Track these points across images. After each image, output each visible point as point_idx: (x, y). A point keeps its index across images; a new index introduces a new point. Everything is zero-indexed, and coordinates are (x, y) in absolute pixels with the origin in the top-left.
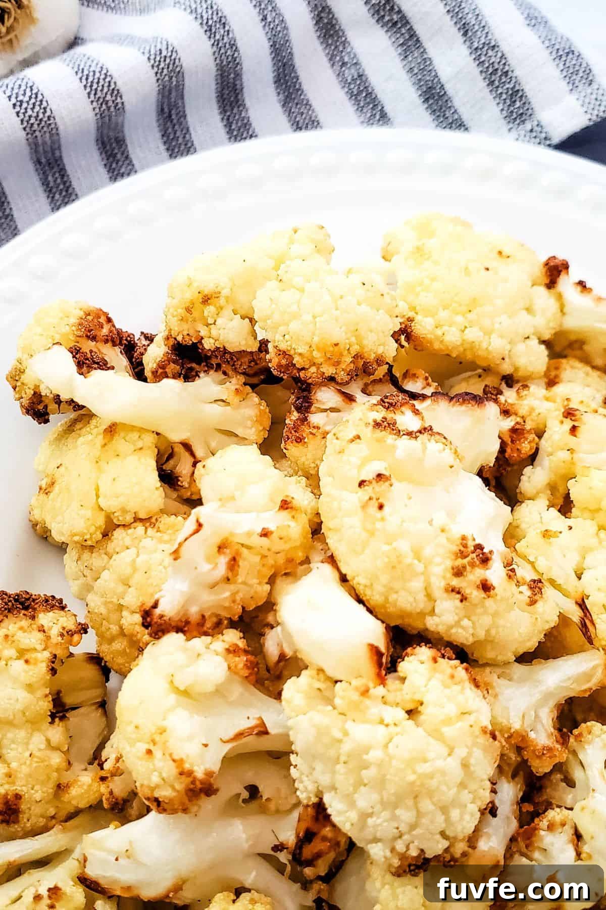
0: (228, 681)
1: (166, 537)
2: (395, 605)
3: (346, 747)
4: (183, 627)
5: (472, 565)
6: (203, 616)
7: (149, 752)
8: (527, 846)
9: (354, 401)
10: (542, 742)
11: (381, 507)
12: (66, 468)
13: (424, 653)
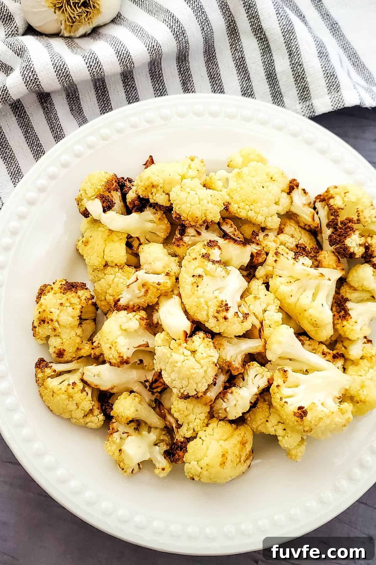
0: (139, 328)
1: (125, 275)
2: (196, 316)
3: (171, 360)
4: (126, 308)
5: (223, 311)
6: (134, 306)
7: (110, 348)
8: (223, 397)
9: (201, 235)
10: (236, 366)
11: (198, 286)
12: (93, 239)
13: (201, 334)
